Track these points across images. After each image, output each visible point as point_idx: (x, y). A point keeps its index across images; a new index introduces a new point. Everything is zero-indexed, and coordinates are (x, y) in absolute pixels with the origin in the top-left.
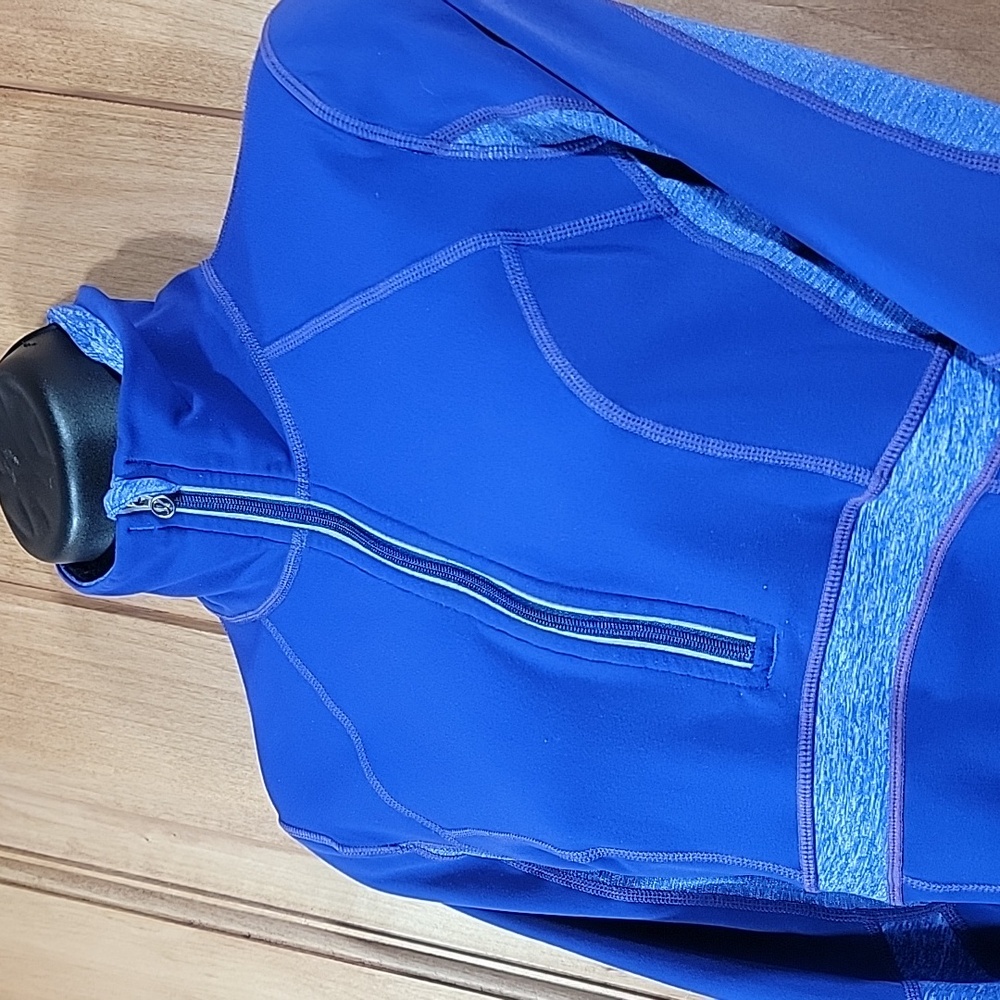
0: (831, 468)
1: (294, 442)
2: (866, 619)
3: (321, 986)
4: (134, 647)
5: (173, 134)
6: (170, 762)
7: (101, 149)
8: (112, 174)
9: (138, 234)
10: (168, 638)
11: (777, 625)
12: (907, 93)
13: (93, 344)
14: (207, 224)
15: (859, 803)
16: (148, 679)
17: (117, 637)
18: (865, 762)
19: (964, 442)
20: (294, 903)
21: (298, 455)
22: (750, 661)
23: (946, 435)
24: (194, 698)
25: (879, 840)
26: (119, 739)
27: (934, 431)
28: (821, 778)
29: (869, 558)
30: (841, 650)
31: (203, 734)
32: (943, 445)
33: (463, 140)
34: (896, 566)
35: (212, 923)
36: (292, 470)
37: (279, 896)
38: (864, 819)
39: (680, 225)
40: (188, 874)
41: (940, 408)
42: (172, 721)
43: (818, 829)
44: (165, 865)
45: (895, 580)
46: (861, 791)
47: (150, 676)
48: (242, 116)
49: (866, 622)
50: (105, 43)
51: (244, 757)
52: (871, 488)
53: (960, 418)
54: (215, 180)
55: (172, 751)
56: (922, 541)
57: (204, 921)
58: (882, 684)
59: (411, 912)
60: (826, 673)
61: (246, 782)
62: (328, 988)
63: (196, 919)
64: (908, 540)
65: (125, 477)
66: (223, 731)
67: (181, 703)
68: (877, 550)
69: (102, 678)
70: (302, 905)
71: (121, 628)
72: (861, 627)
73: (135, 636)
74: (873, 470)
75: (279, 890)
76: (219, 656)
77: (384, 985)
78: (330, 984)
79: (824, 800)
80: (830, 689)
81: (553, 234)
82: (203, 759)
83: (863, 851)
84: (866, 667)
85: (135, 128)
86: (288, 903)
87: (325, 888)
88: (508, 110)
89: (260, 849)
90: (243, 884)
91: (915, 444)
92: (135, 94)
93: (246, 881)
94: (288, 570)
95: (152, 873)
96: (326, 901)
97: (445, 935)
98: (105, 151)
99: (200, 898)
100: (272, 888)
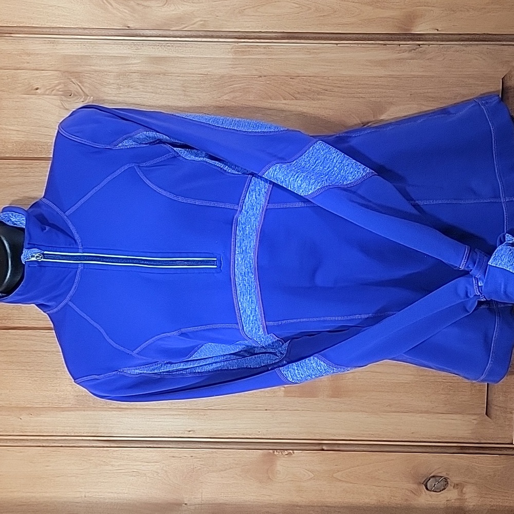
0: (228, 206)
1: (77, 237)
2: (244, 248)
3: (90, 460)
4: (16, 341)
5: (27, 166)
6: (30, 383)
7: (3, 174)
8: (7, 181)
9: (16, 198)
10: (28, 335)
11: (221, 253)
12: (232, 121)
13: (11, 219)
14: (39, 192)
15: (250, 298)
16: (21, 352)
17: (10, 338)
18: (249, 286)
19: (259, 195)
20: (77, 433)
21: (79, 241)
22: (216, 265)
23: (254, 194)
24: (38, 356)
25: (257, 309)
26: (11, 378)
27: (251, 193)
28: (239, 292)
29: (242, 232)
30: (239, 258)
31: (42, 369)
32: (254, 196)
33: (120, 145)
34: (249, 234)
35: (47, 445)
36: (78, 245)
37: (71, 431)
38: (252, 303)
39: (181, 158)
40: (37, 430)
41: (252, 187)
42: (30, 367)
43: (241, 309)
44: (28, 428)
45: (249, 237)
46: (250, 294)
47: (22, 351)
48: (52, 159)
49: (244, 249)
50: (5, 142)
51: (57, 375)
52: (239, 210)
53: (257, 190)
54: (41, 178)
55: (30, 378)
56: (254, 226)
57: (44, 445)
58: (251, 266)
59: (120, 426)
60: (236, 265)
61: (58, 385)
62: (92, 460)
63: (41, 445)
64: (251, 226)
65: (27, 249)
66: (49, 367)
67: (34, 359)
68: (244, 230)
69: (4, 355)
70: (80, 432)
71: (11, 335)
72: (243, 251)
73: (16, 337)
74: (238, 205)
75: (71, 428)
76: (47, 338)
77: (112, 453)
78: (92, 458)
79: (240, 298)
80: (238, 270)
81: (148, 164)
82: (42, 379)
83: (253, 312)
84: (246, 261)
85: (15, 166)
86: (75, 433)
87: (88, 423)
88: (131, 135)
89: (64, 412)
90: (57, 429)
91: (247, 197)
92: (15, 156)
93: (59, 428)
94: (78, 278)
95: (23, 433)
96: (88, 429)
97: (132, 432)
98: (5, 174)
99: (42, 438)
100: (68, 428)
